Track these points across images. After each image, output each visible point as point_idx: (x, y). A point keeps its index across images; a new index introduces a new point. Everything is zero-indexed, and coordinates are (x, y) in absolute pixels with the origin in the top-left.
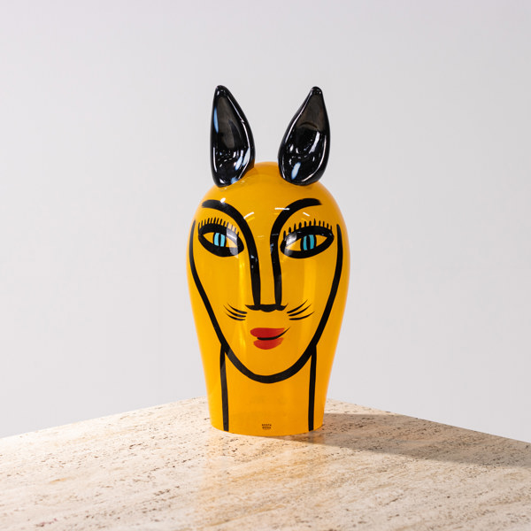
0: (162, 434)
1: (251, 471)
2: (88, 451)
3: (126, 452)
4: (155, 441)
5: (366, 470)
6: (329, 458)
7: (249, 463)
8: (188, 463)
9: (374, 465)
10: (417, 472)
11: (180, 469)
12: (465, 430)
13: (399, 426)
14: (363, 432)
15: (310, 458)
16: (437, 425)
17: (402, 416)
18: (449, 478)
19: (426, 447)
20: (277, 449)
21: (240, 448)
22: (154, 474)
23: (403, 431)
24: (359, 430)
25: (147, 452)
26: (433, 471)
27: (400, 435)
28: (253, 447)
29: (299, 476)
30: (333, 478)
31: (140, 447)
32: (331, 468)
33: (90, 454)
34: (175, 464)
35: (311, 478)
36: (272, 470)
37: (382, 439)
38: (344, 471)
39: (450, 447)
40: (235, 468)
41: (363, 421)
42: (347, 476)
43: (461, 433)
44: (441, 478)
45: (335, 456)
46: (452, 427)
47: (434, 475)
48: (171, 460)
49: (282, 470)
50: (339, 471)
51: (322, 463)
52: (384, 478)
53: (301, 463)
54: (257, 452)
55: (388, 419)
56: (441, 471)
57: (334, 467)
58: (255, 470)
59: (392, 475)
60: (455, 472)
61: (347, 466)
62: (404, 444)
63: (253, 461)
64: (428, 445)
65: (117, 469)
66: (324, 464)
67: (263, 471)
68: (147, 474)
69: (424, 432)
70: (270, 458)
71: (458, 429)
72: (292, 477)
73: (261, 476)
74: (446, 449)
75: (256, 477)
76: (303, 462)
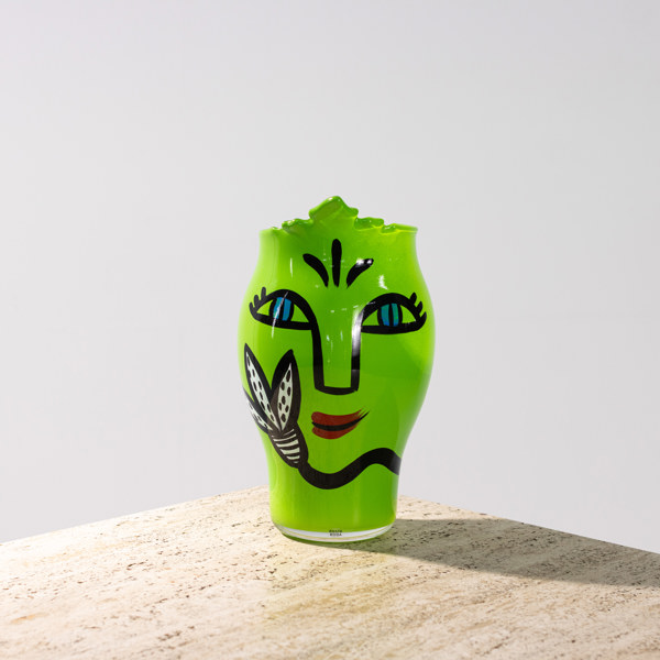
0: (173, 547)
1: (296, 602)
2: (70, 574)
3: (122, 574)
4: (163, 558)
5: (456, 601)
6: (404, 583)
7: (293, 590)
8: (208, 591)
9: (467, 593)
10: (527, 602)
11: (197, 600)
12: (589, 540)
13: (499, 535)
14: (450, 544)
15: (377, 583)
16: (551, 533)
17: (503, 521)
18: (573, 612)
19: (537, 565)
20: (331, 569)
21: (280, 568)
22: (159, 607)
23: (505, 541)
24: (444, 541)
25: (151, 575)
26: (548, 602)
27: (501, 548)
28: (299, 567)
29: (364, 609)
30: (409, 613)
31: (142, 567)
32: (407, 597)
33: (71, 578)
34: (190, 592)
35: (379, 612)
36: (325, 601)
37: (476, 554)
38: (425, 602)
39: (571, 565)
40: (273, 598)
41: (449, 527)
42: (430, 609)
43: (585, 545)
44: (561, 611)
45: (413, 579)
46: (571, 536)
47: (551, 608)
48: (185, 586)
49: (338, 601)
50: (417, 603)
51: (394, 590)
52: (481, 613)
53: (365, 590)
54: (303, 574)
55: (483, 525)
56: (560, 601)
57: (411, 595)
58: (301, 601)
59: (491, 607)
60: (581, 603)
61: (430, 594)
62: (507, 561)
63: (298, 588)
64: (541, 561)
65: (107, 600)
66: (398, 592)
67: (313, 602)
68: (149, 608)
69: (533, 542)
70: (322, 583)
71: (580, 539)
72: (352, 612)
73: (310, 610)
74: (566, 569)
75: (302, 612)
76: (368, 589)
